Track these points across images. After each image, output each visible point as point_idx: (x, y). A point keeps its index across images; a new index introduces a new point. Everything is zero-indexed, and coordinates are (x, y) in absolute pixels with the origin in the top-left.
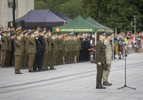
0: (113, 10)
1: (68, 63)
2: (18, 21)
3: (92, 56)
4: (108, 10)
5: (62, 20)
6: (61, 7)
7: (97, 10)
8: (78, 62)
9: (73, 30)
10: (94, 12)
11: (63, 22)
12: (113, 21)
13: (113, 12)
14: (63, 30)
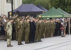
0: (69, 3)
1: (48, 37)
2: (15, 12)
3: (62, 32)
4: (66, 4)
5: (42, 10)
6: (35, 2)
7: (59, 4)
8: (53, 37)
9: (49, 16)
10: (57, 5)
11: (42, 11)
12: (69, 10)
13: (69, 5)
14: (44, 16)
